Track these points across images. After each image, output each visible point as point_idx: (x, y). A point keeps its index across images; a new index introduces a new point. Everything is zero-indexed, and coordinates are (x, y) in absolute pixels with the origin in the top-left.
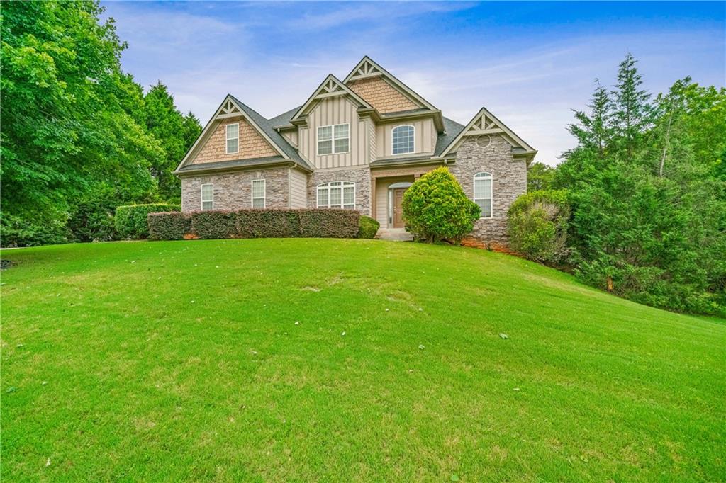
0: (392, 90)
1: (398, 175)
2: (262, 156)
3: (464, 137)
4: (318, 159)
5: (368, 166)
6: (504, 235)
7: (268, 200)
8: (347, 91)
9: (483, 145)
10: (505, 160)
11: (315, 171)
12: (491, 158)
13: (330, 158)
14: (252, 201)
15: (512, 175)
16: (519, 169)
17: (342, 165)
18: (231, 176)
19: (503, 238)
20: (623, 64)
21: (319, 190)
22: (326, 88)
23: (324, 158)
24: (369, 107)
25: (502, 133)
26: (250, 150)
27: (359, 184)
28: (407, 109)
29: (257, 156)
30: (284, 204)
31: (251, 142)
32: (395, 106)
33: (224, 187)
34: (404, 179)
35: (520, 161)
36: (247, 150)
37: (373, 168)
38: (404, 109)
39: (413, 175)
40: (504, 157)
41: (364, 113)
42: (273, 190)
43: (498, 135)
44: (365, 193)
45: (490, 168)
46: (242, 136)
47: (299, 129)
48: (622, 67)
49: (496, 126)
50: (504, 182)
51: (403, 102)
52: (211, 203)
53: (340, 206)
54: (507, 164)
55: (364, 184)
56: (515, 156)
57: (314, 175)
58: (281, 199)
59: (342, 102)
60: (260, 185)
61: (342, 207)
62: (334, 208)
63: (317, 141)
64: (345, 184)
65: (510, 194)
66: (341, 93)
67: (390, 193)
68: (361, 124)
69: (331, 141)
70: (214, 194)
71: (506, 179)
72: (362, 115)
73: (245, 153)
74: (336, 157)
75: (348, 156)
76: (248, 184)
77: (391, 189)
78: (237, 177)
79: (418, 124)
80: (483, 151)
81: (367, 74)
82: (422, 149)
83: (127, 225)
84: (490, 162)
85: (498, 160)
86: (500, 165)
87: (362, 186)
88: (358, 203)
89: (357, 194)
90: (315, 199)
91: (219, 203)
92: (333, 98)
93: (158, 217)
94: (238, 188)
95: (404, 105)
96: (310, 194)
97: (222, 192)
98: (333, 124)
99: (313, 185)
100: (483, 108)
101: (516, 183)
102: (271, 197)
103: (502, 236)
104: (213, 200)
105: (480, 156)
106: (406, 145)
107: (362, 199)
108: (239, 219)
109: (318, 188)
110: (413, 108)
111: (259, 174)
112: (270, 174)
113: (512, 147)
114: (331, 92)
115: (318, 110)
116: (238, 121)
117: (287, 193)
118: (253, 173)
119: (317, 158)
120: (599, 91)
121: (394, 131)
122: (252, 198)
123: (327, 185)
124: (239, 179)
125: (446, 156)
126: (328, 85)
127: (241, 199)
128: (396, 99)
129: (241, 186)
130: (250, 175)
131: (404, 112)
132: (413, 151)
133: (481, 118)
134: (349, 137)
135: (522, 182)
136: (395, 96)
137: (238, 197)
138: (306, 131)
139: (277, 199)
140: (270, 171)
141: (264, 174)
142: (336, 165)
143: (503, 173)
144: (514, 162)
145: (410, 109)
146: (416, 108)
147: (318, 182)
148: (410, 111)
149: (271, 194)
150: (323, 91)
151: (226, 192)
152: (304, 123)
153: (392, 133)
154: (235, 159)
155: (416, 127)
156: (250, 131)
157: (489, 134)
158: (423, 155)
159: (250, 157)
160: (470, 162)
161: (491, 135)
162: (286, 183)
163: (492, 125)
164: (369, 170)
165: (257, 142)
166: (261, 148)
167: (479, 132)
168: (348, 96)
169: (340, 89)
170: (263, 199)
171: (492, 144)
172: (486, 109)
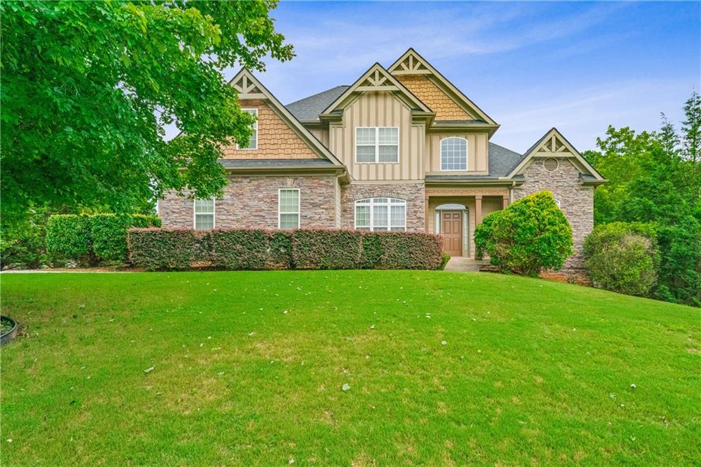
0: (441, 94)
1: (456, 194)
2: (295, 157)
3: (533, 158)
4: (356, 168)
5: (423, 182)
6: (572, 267)
7: (304, 217)
8: (397, 87)
9: (551, 168)
10: (573, 187)
11: (352, 183)
12: (560, 184)
13: (372, 168)
14: (279, 217)
15: (580, 203)
16: (586, 197)
17: (389, 177)
18: (245, 181)
19: (570, 270)
20: (689, 102)
21: (358, 207)
22: (370, 80)
23: (364, 168)
24: (427, 111)
25: (571, 158)
26: (275, 147)
27: (412, 203)
28: (458, 118)
29: (287, 157)
30: (328, 223)
31: (278, 137)
32: (444, 114)
33: (233, 195)
34: (456, 200)
35: (587, 189)
36: (271, 147)
37: (428, 185)
38: (455, 119)
39: (475, 197)
40: (572, 183)
41: (420, 117)
42: (311, 204)
43: (566, 159)
44: (419, 215)
45: (558, 194)
46: (264, 126)
47: (331, 126)
48: (688, 105)
49: (566, 150)
50: (572, 211)
51: (454, 110)
52: (212, 216)
53: (386, 228)
54: (575, 191)
55: (418, 203)
56: (585, 184)
57: (351, 188)
58: (323, 216)
59: (389, 100)
60: (293, 196)
61: (389, 230)
62: (378, 231)
63: (356, 145)
64: (392, 201)
65: (577, 224)
66: (389, 88)
67: (438, 215)
68: (414, 130)
69: (375, 146)
70: (216, 205)
71: (574, 208)
72: (415, 119)
73: (268, 151)
74: (381, 168)
75: (397, 168)
76: (273, 194)
77: (437, 211)
78: (255, 183)
79: (472, 137)
80: (551, 175)
81: (413, 71)
82: (476, 166)
83: (75, 245)
84: (557, 187)
85: (565, 187)
86: (567, 192)
87: (415, 205)
88: (410, 225)
89: (408, 215)
90: (353, 218)
91: (224, 217)
92: (377, 94)
93: (148, 234)
94: (256, 197)
95: (455, 114)
96: (345, 211)
97: (230, 202)
98: (377, 126)
99: (350, 200)
100: (554, 128)
101: (584, 212)
102: (309, 213)
103: (569, 268)
104: (214, 213)
105: (547, 180)
106: (457, 160)
107: (415, 221)
108: (297, 242)
109: (356, 204)
110: (466, 118)
111: (289, 181)
112: (308, 182)
113: (580, 174)
114: (377, 85)
115: (356, 105)
116: (256, 106)
117: (333, 209)
118: (281, 180)
119: (354, 165)
120: (665, 125)
121: (443, 142)
122: (279, 213)
123: (368, 201)
124: (258, 186)
125: (515, 176)
126: (373, 76)
127: (261, 214)
128: (445, 105)
129: (261, 195)
130: (277, 182)
131: (456, 122)
132: (465, 168)
133: (551, 139)
134: (398, 144)
135: (589, 211)
136: (444, 101)
137: (256, 211)
138: (339, 131)
139: (318, 217)
140: (307, 178)
141: (298, 181)
142: (381, 177)
143: (571, 200)
144: (582, 189)
145: (462, 119)
146: (470, 119)
147: (356, 197)
148: (464, 122)
149: (308, 209)
150: (366, 83)
151: (237, 202)
152: (338, 120)
153: (441, 145)
154: (251, 157)
155: (468, 142)
156: (276, 122)
157: (557, 158)
158: (477, 174)
159: (277, 157)
160: (537, 186)
161: (559, 159)
162: (331, 196)
163: (563, 148)
164: (423, 186)
165: (286, 137)
166: (293, 147)
167: (548, 154)
168: (397, 93)
169: (388, 82)
170: (297, 215)
171: (560, 168)
172: (556, 130)
